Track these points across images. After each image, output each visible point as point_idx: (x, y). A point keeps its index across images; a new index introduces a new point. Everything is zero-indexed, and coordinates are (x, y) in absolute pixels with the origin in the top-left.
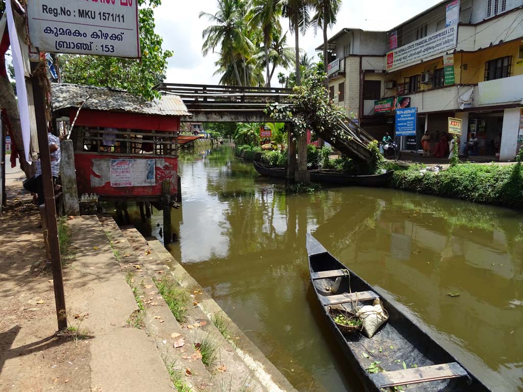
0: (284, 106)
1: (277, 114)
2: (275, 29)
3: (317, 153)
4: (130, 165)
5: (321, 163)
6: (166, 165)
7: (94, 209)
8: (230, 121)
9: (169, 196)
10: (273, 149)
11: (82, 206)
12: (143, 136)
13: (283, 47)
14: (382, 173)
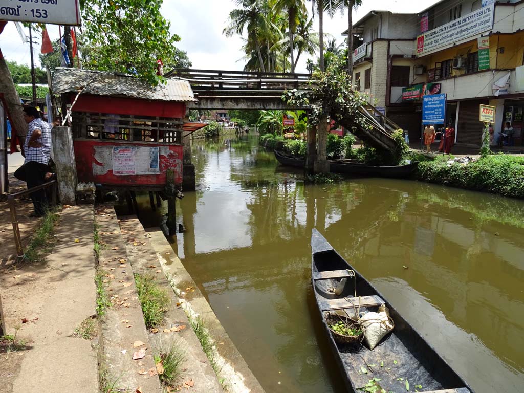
0: (303, 93)
1: (294, 101)
2: (300, 14)
3: (339, 142)
4: (134, 152)
5: (343, 153)
6: (171, 153)
7: (91, 199)
8: (246, 108)
9: (173, 186)
10: (296, 138)
11: (79, 194)
12: (153, 123)
13: (309, 32)
14: (406, 164)
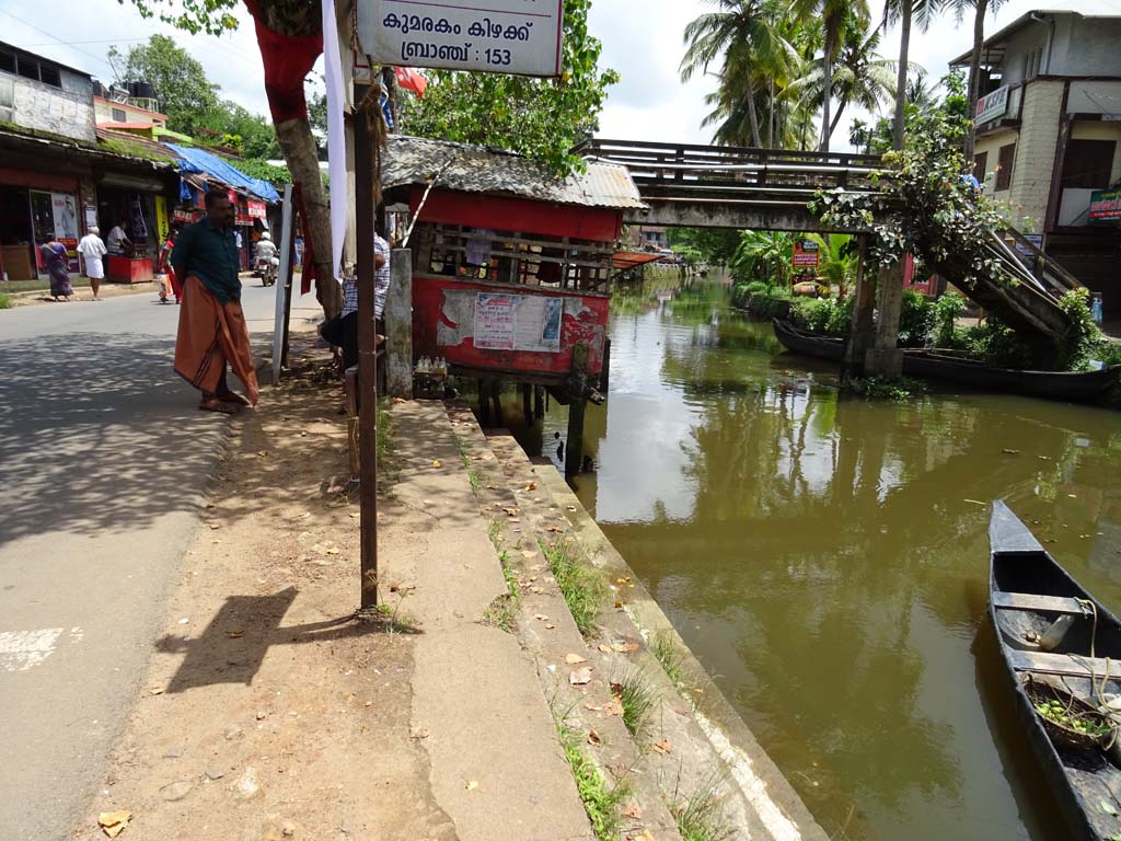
0: (857, 197)
1: (837, 217)
2: (854, 18)
3: (925, 309)
4: (514, 305)
5: (933, 335)
6: (585, 312)
7: (439, 389)
8: (728, 225)
9: (584, 378)
10: (819, 295)
11: (419, 379)
12: (543, 248)
13: (869, 60)
14: (1089, 369)
